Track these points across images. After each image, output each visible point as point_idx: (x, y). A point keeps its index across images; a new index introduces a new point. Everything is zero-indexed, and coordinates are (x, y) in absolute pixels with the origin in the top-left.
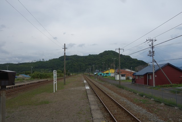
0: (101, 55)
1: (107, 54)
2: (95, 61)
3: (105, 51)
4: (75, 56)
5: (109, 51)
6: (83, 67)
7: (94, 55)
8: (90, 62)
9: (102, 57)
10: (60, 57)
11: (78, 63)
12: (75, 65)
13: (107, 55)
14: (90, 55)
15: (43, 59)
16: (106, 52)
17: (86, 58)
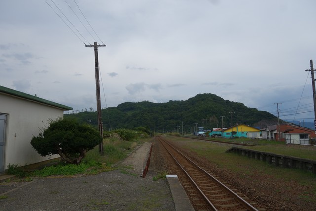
0: (192, 101)
1: (203, 100)
2: (182, 112)
3: (197, 95)
4: (146, 104)
5: (205, 95)
6: (162, 123)
7: (179, 101)
8: (173, 113)
9: (192, 105)
10: (119, 105)
11: (151, 115)
12: (148, 118)
13: (203, 102)
14: (171, 101)
15: (91, 109)
16: (199, 96)
17: (166, 107)
